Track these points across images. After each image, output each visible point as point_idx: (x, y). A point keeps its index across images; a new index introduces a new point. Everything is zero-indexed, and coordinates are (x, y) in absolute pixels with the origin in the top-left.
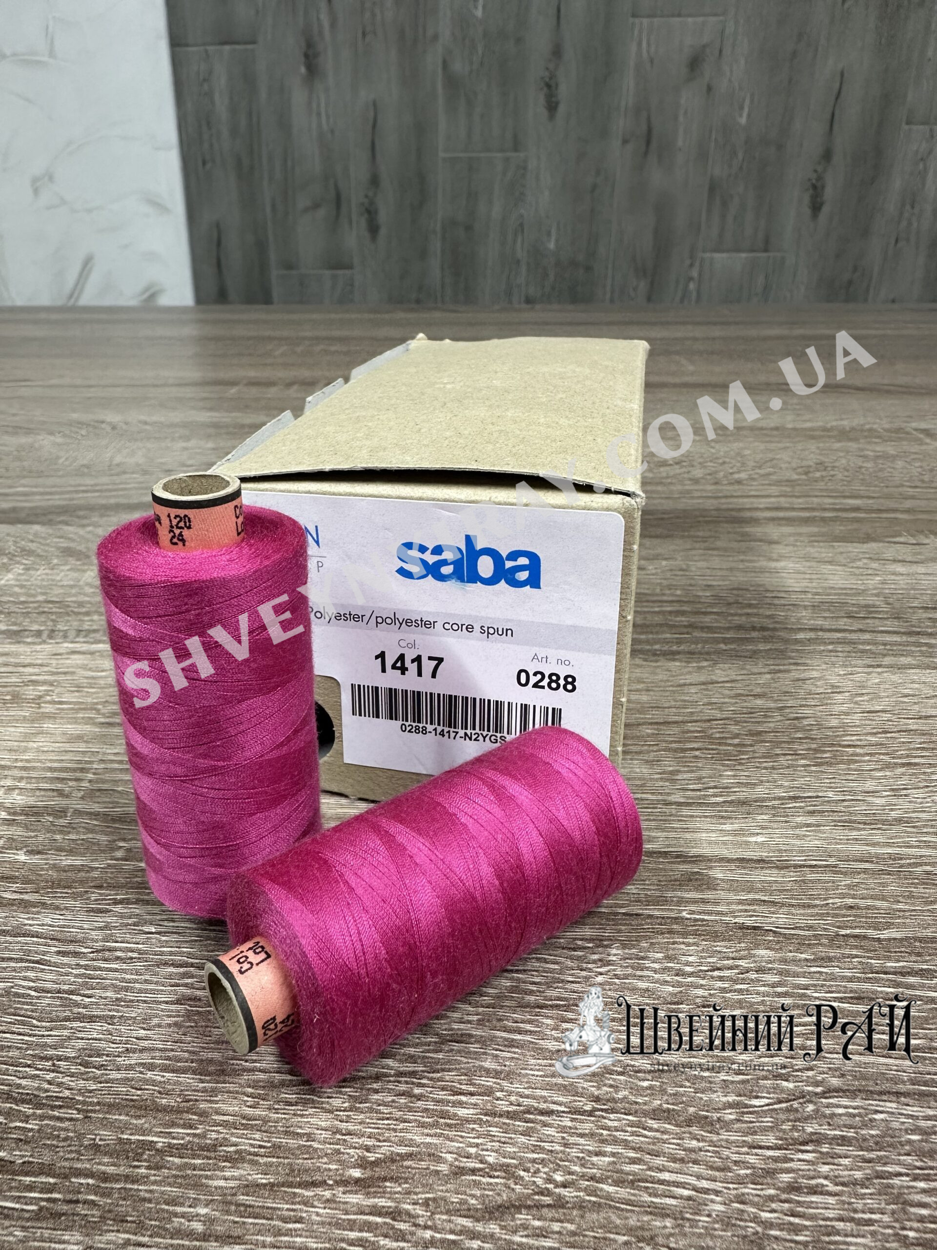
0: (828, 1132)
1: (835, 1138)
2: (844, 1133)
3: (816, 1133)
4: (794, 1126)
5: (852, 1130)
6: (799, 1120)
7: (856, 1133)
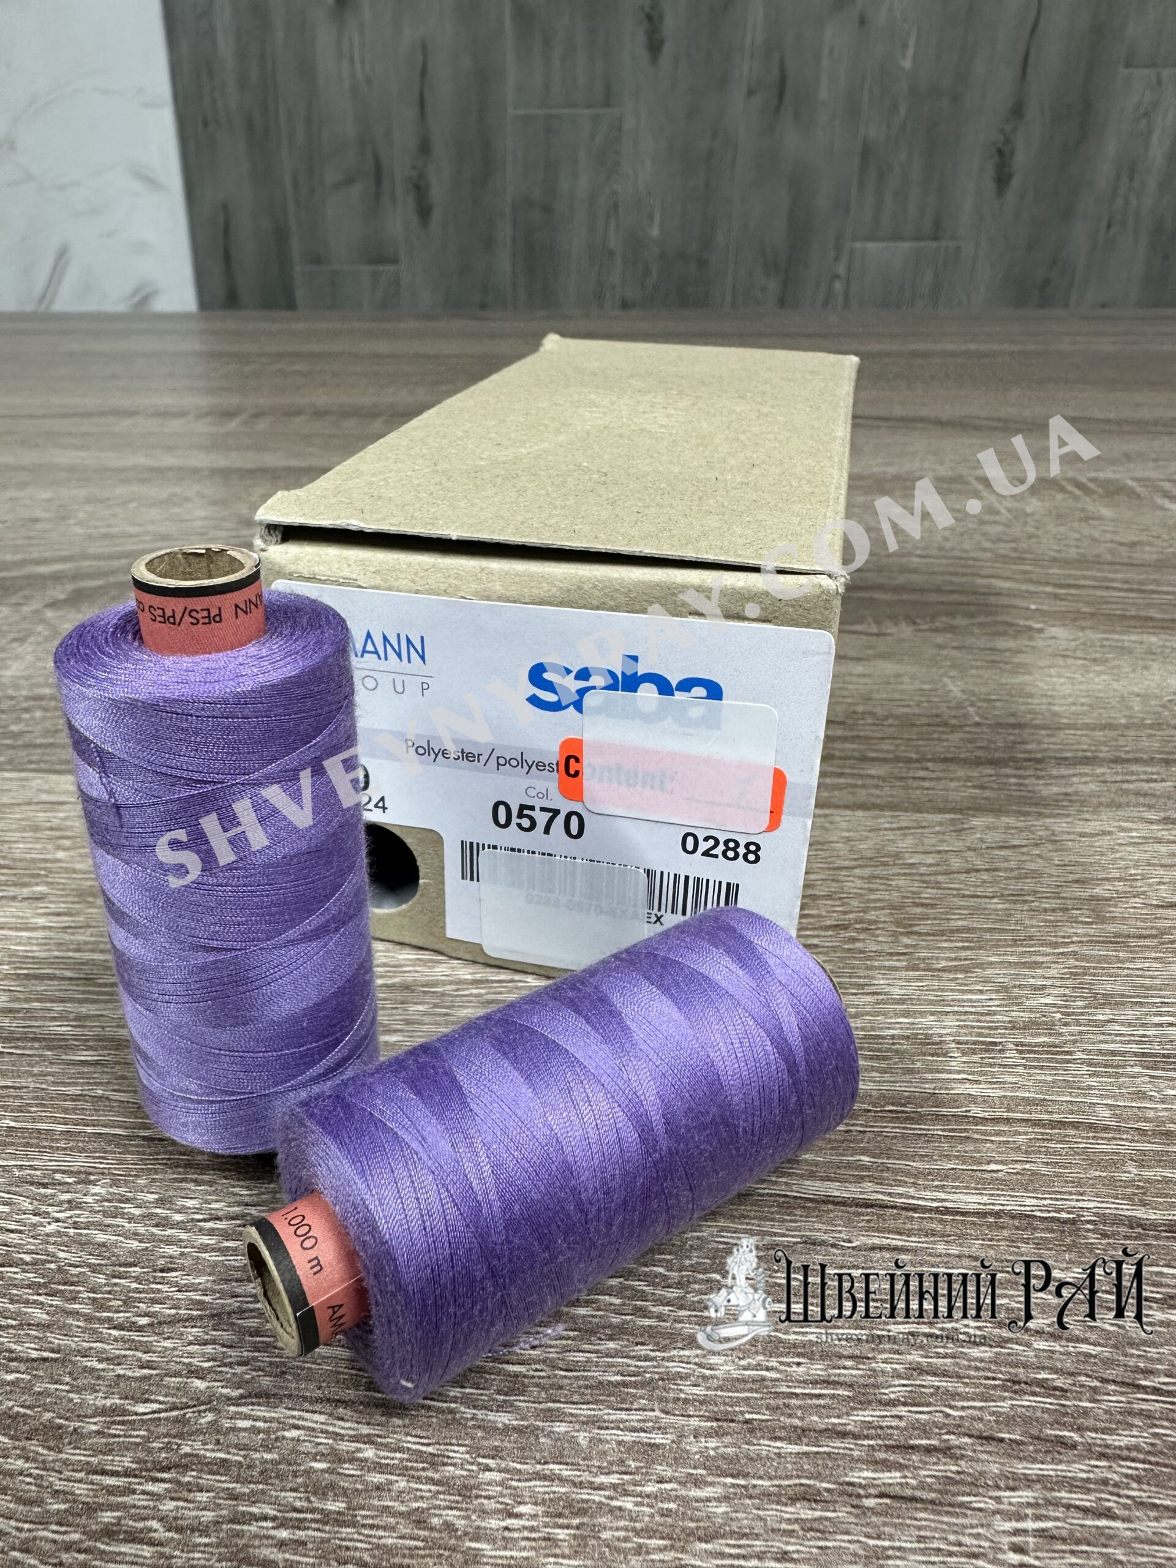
0: (208, 1454)
1: (214, 1462)
2: (229, 1457)
3: (191, 1455)
4: (169, 1443)
5: (242, 1453)
6: (181, 1435)
7: (245, 1457)
